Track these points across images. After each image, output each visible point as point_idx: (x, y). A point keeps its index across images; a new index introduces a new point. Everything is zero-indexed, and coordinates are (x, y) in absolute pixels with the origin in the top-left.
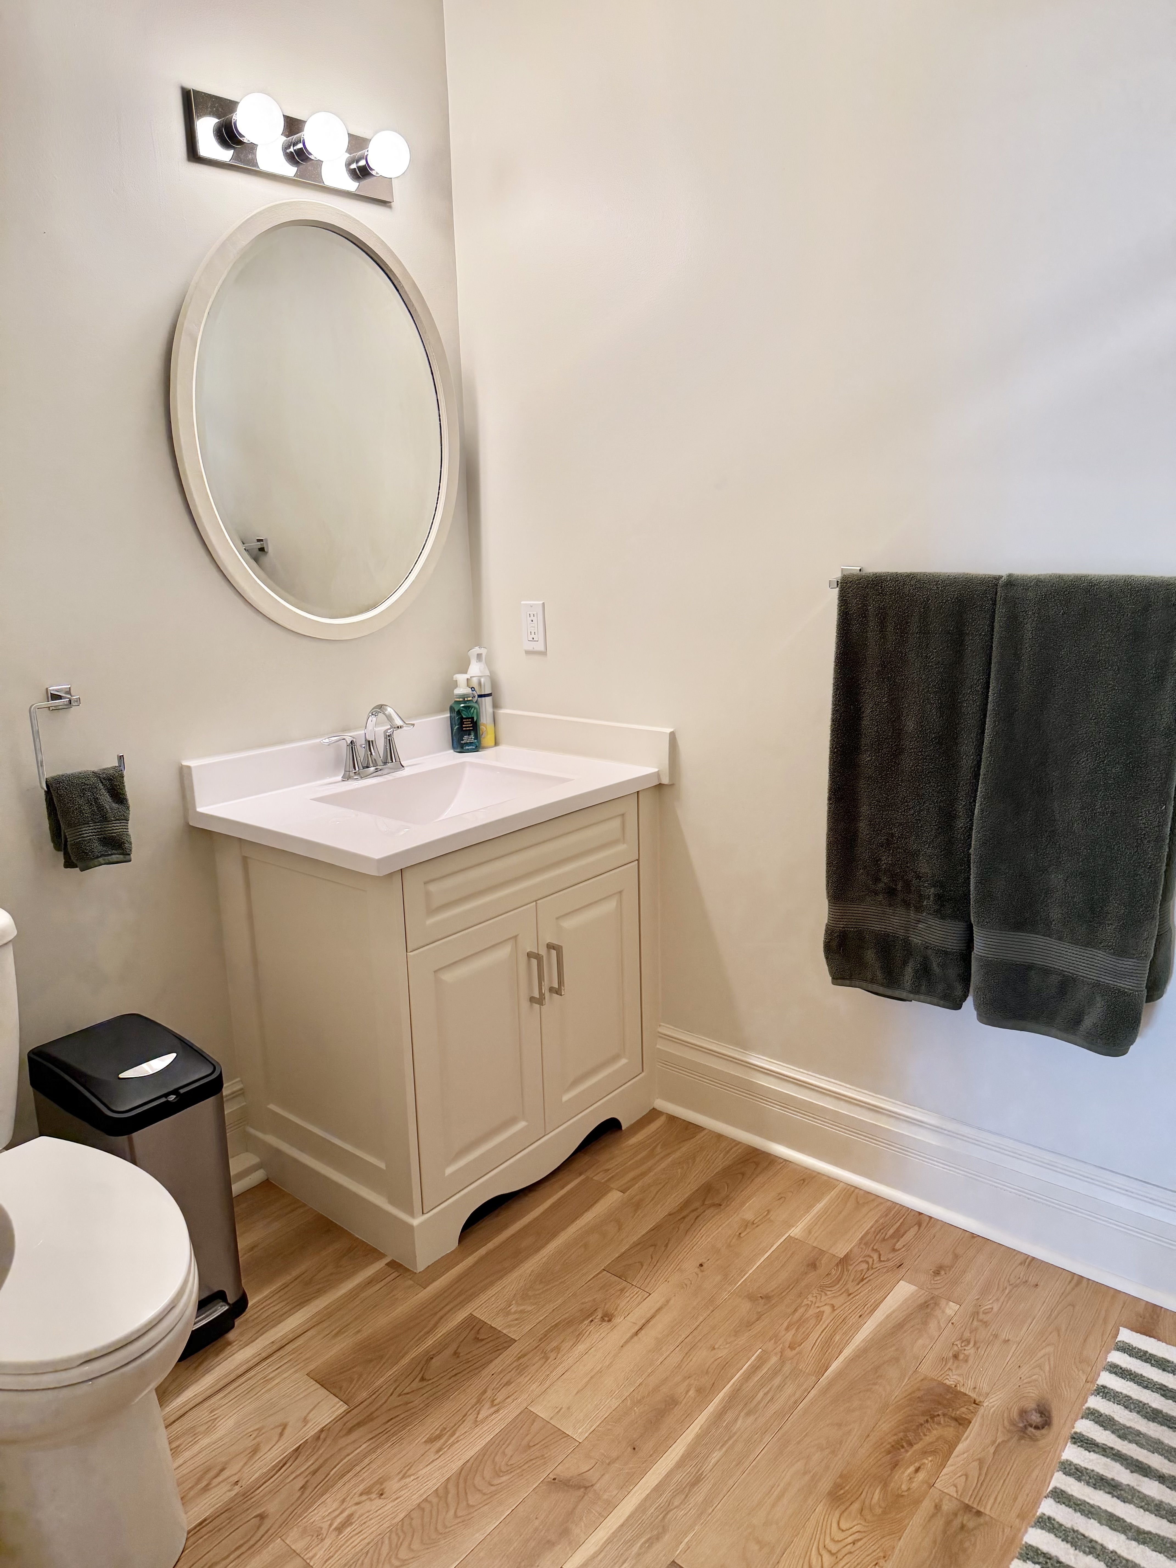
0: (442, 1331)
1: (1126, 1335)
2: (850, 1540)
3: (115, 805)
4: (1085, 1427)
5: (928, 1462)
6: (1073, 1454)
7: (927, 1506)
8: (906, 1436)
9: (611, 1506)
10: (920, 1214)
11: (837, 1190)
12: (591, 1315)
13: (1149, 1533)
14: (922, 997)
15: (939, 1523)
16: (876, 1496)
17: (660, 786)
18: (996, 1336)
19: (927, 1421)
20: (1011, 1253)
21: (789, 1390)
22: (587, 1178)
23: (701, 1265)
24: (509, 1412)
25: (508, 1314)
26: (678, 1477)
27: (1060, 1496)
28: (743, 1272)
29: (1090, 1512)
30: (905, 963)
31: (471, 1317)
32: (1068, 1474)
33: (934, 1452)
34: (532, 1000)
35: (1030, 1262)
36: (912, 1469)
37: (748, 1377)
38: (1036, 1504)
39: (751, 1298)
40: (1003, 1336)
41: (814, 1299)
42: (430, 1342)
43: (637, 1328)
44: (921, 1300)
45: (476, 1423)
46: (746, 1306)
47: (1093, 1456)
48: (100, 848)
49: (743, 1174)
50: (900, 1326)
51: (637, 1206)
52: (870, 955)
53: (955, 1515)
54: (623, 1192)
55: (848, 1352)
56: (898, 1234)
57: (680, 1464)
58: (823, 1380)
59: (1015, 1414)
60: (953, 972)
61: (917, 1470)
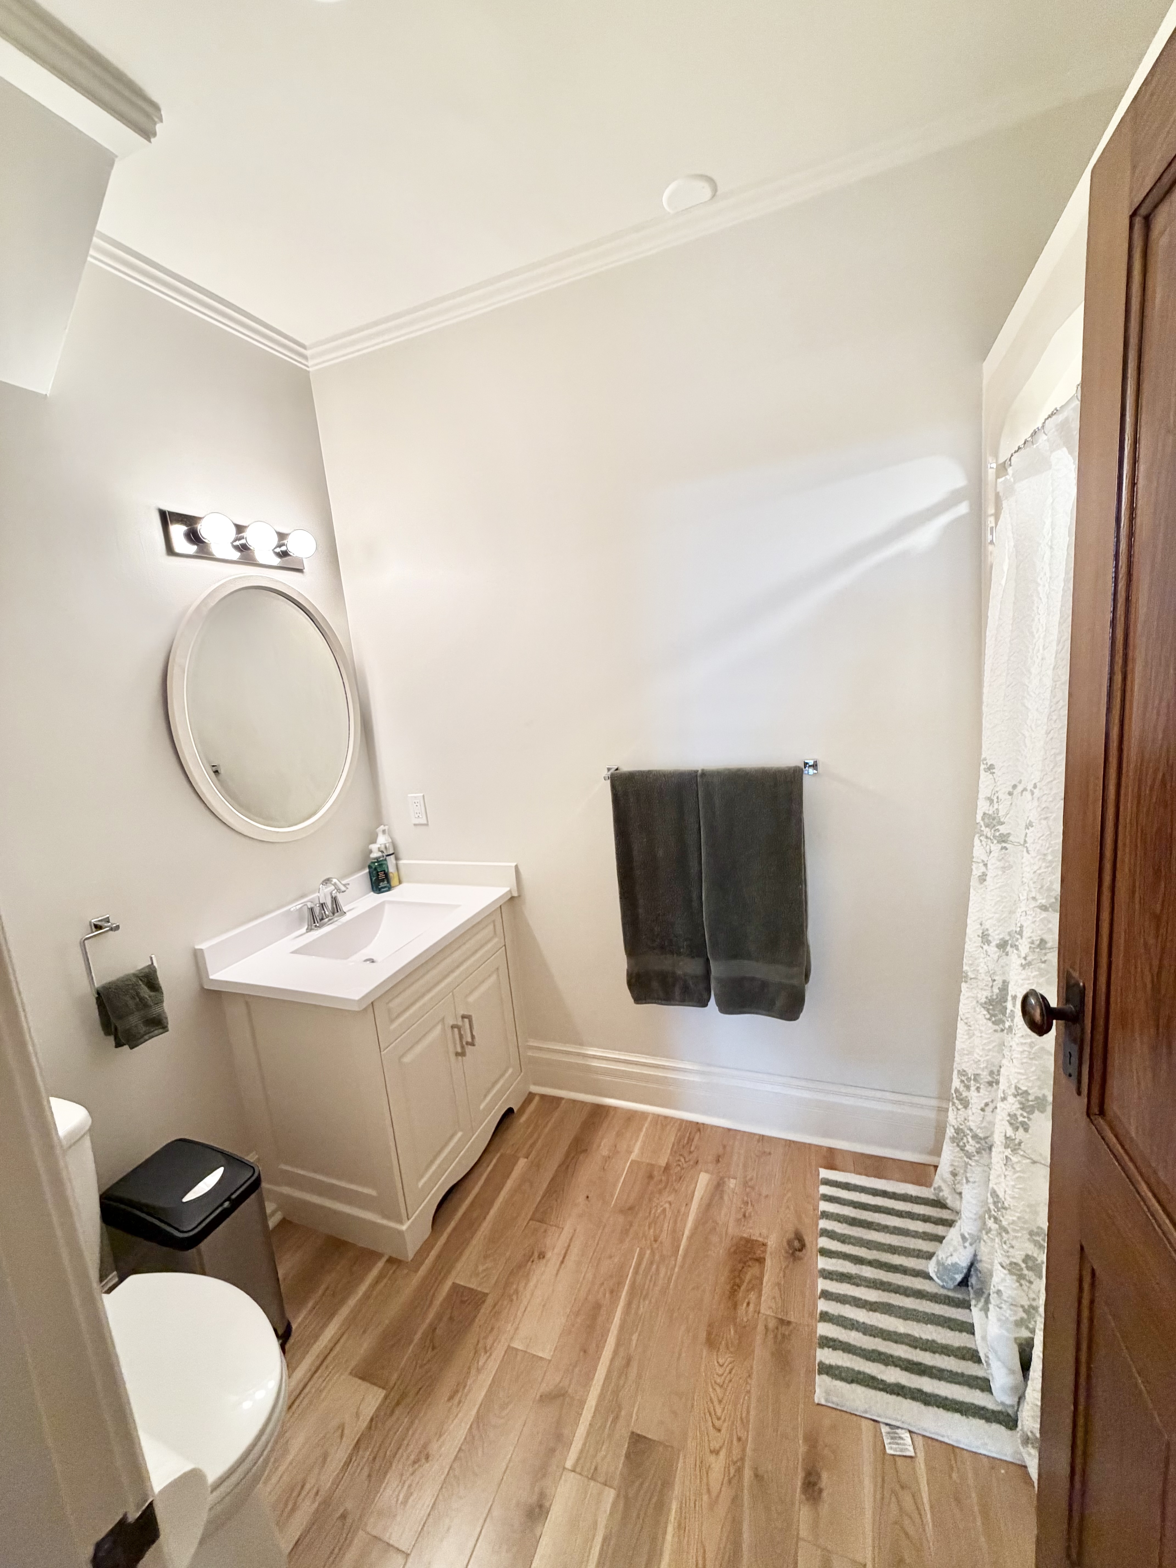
0: (437, 1302)
1: (824, 1173)
2: (727, 1371)
3: (152, 994)
4: (824, 1242)
5: (752, 1296)
6: (823, 1263)
7: (760, 1328)
8: (735, 1282)
9: (582, 1403)
10: (698, 1123)
11: (649, 1119)
12: (530, 1257)
13: (876, 1303)
14: (687, 1003)
15: (771, 1336)
16: (732, 1332)
17: (512, 898)
18: (760, 1195)
19: (743, 1267)
20: (751, 1135)
21: (663, 1271)
22: (502, 1155)
23: (588, 1197)
24: (499, 1352)
25: (477, 1275)
26: (617, 1363)
27: (826, 1295)
28: (612, 1196)
29: (844, 1300)
30: (674, 985)
31: (455, 1286)
32: (825, 1278)
33: (753, 1289)
34: (457, 1054)
35: (762, 1138)
36: (745, 1305)
37: (636, 1272)
38: (815, 1306)
39: (622, 1211)
40: (764, 1193)
41: (657, 1201)
42: (431, 1315)
43: (561, 1258)
44: (715, 1183)
45: (479, 1371)
46: (621, 1219)
47: (834, 1261)
48: (144, 1029)
49: (593, 1123)
50: (709, 1206)
51: (538, 1166)
52: (655, 984)
53: (777, 1328)
54: (527, 1158)
55: (687, 1233)
56: (691, 1140)
57: (615, 1353)
58: (680, 1258)
59: (785, 1244)
60: (701, 986)
61: (748, 1304)
